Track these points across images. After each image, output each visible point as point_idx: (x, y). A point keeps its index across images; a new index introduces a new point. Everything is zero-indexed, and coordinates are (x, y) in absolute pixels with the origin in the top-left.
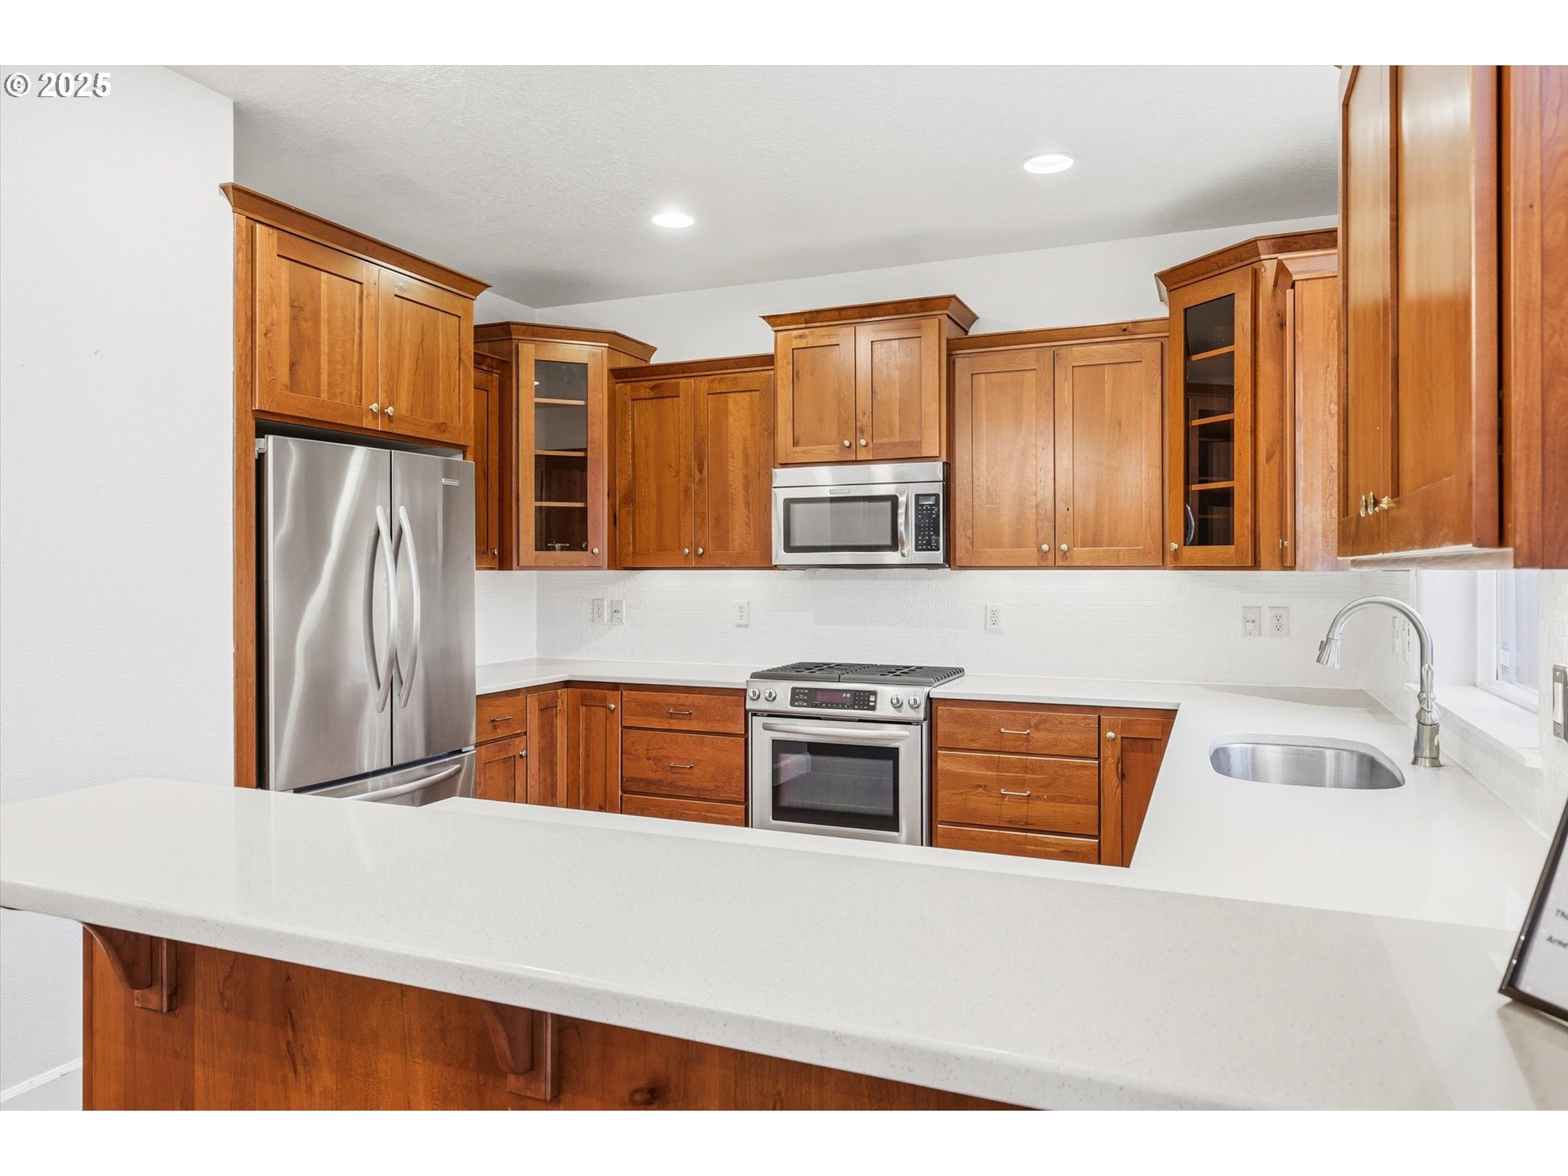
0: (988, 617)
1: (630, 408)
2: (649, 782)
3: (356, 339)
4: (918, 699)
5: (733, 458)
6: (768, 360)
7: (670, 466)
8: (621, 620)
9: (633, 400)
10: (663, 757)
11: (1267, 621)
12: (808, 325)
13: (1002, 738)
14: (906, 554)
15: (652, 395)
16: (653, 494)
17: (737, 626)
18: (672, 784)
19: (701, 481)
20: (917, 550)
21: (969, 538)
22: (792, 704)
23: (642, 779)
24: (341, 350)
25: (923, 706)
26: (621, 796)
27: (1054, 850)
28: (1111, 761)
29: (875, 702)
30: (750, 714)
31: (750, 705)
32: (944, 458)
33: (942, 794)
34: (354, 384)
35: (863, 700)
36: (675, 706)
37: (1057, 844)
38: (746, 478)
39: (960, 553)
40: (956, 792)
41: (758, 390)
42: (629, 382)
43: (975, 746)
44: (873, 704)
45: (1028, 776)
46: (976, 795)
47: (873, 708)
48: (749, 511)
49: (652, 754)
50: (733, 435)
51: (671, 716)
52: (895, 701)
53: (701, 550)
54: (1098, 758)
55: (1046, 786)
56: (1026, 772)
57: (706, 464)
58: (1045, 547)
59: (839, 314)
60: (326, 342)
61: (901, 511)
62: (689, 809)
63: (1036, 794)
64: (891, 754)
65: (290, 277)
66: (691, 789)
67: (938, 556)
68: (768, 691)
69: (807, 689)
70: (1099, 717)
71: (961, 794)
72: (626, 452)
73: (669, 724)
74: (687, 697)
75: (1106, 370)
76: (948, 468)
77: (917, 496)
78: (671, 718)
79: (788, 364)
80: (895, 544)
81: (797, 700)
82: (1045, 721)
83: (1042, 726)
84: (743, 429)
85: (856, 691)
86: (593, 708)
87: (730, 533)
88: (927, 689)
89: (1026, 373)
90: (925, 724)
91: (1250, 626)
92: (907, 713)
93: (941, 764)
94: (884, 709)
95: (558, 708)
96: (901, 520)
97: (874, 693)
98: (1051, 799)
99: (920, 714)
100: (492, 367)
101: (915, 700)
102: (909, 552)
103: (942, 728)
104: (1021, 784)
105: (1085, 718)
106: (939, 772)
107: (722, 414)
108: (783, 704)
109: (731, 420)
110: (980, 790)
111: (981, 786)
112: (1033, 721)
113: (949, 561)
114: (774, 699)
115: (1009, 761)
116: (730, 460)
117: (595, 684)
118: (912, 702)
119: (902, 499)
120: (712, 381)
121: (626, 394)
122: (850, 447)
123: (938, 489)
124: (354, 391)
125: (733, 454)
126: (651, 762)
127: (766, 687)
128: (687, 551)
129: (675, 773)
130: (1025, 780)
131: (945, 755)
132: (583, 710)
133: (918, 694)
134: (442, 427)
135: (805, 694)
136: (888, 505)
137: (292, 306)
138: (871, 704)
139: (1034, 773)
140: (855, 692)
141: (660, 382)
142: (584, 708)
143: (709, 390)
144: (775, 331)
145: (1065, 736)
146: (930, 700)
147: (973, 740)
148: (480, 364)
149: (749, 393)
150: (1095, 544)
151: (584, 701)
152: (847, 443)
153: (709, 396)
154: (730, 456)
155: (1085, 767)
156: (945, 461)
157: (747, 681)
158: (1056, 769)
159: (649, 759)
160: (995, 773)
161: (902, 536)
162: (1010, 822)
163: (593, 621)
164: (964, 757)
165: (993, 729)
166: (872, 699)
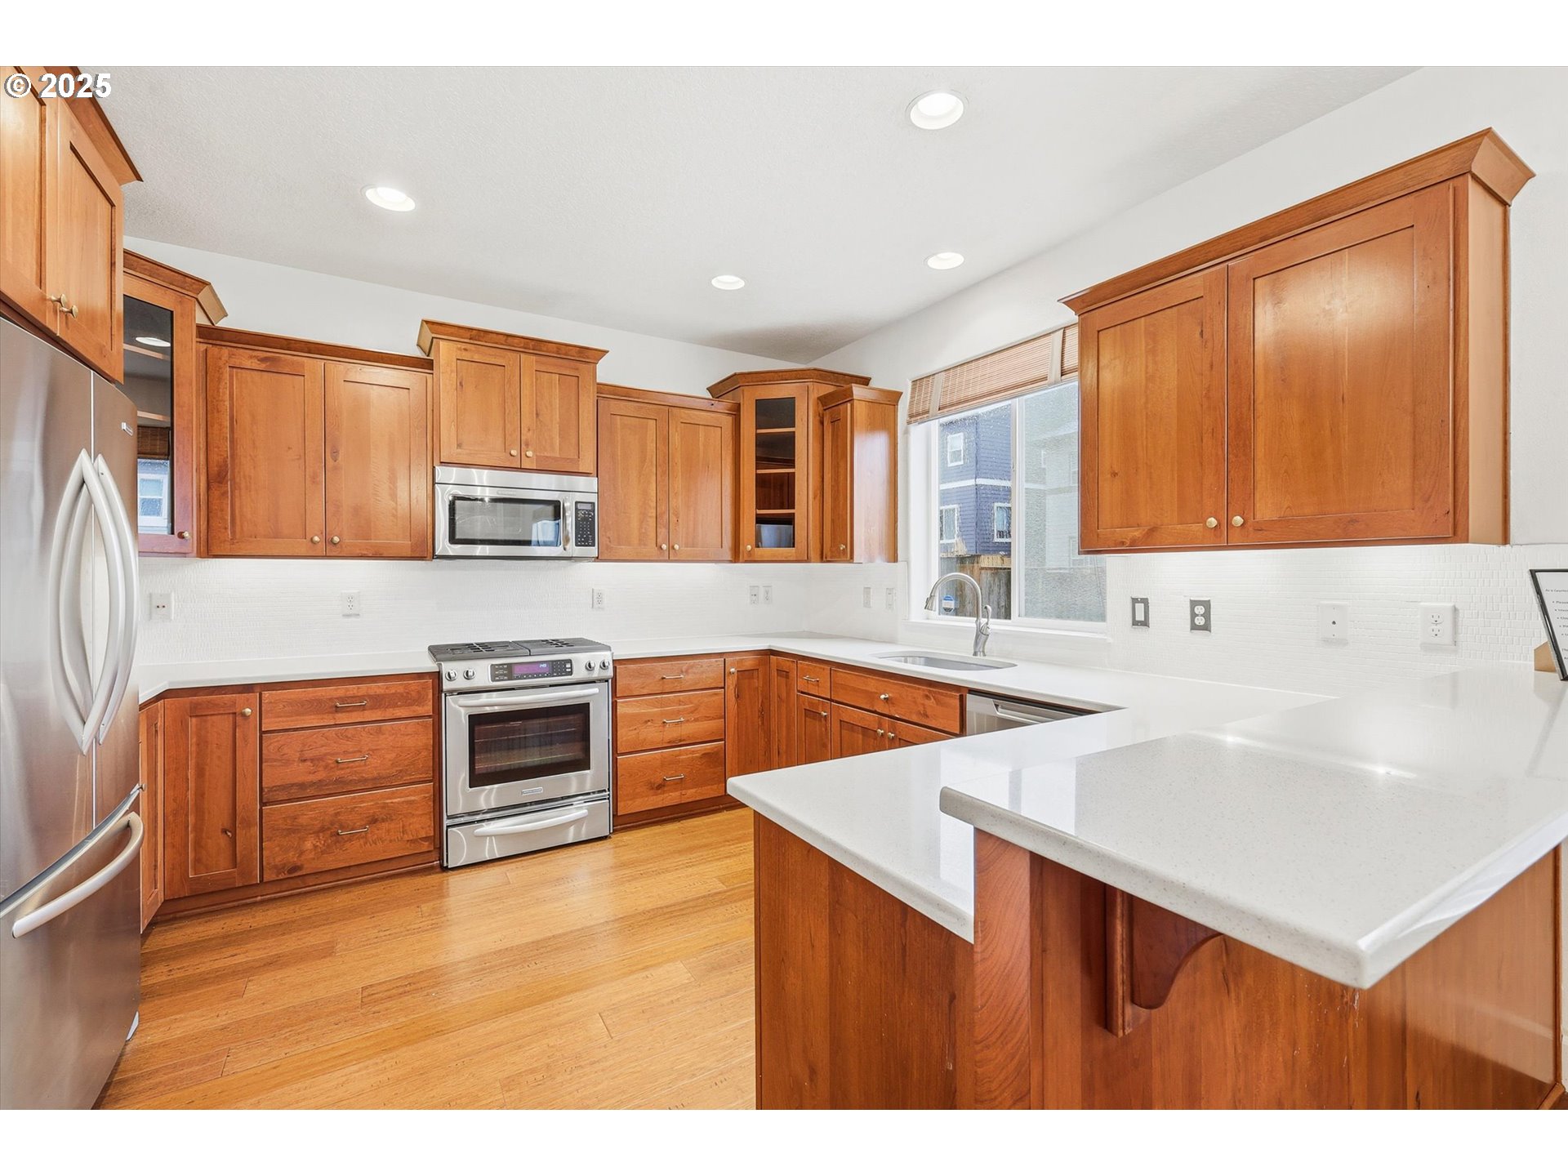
0: (595, 598)
1: (228, 376)
2: (302, 786)
4: (606, 661)
5: (376, 449)
6: (421, 363)
9: (233, 367)
10: (326, 754)
11: (762, 595)
12: (472, 341)
13: (665, 683)
14: (565, 549)
15: (263, 366)
17: (344, 615)
18: (340, 781)
19: (336, 468)
20: (577, 545)
23: (293, 785)
25: (610, 666)
26: (262, 808)
27: (699, 754)
28: (732, 687)
29: (571, 668)
31: (447, 686)
33: (621, 732)
35: (561, 668)
36: (342, 700)
37: (701, 750)
39: (602, 549)
40: (631, 728)
41: (408, 389)
42: (224, 346)
43: (645, 691)
44: (570, 670)
45: (682, 707)
46: (645, 728)
47: (571, 673)
48: (396, 503)
49: (308, 754)
51: (337, 709)
52: (587, 665)
53: (336, 539)
54: (724, 688)
55: (692, 712)
56: (680, 705)
57: (341, 451)
58: (663, 547)
59: (506, 339)
61: (566, 513)
62: (363, 802)
63: (687, 719)
64: (584, 709)
66: (366, 780)
67: (593, 551)
69: (505, 664)
70: (725, 660)
71: (635, 729)
72: (220, 424)
74: (358, 688)
77: (577, 503)
78: (336, 712)
81: (497, 676)
82: (692, 667)
83: (690, 671)
85: (553, 661)
86: (209, 718)
87: (373, 523)
89: (649, 420)
90: (610, 681)
91: (754, 598)
92: (597, 674)
93: (620, 710)
94: (579, 673)
96: (566, 521)
97: (570, 661)
98: (696, 720)
99: (608, 673)
101: (603, 663)
102: (568, 547)
103: (623, 682)
104: (677, 714)
105: (716, 661)
106: (620, 716)
107: (362, 404)
109: (373, 413)
110: (649, 723)
111: (650, 721)
112: (684, 668)
115: (669, 698)
116: (373, 450)
117: (211, 689)
118: (601, 664)
119: (564, 504)
121: (221, 359)
122: (516, 456)
123: (594, 498)
125: (376, 445)
126: (309, 763)
128: (315, 538)
129: (342, 769)
130: (679, 710)
131: (623, 702)
132: (193, 722)
135: (501, 670)
136: (551, 508)
138: (568, 670)
139: (685, 704)
140: (552, 663)
141: (277, 355)
142: (194, 720)
143: (345, 376)
145: (704, 676)
146: (615, 661)
147: (643, 688)
151: (195, 712)
152: (513, 452)
153: (344, 382)
154: (371, 447)
155: (716, 694)
158: (699, 699)
159: (304, 761)
160: (660, 709)
161: (567, 534)
162: (670, 742)
164: (637, 701)
165: (658, 677)
166: (568, 666)
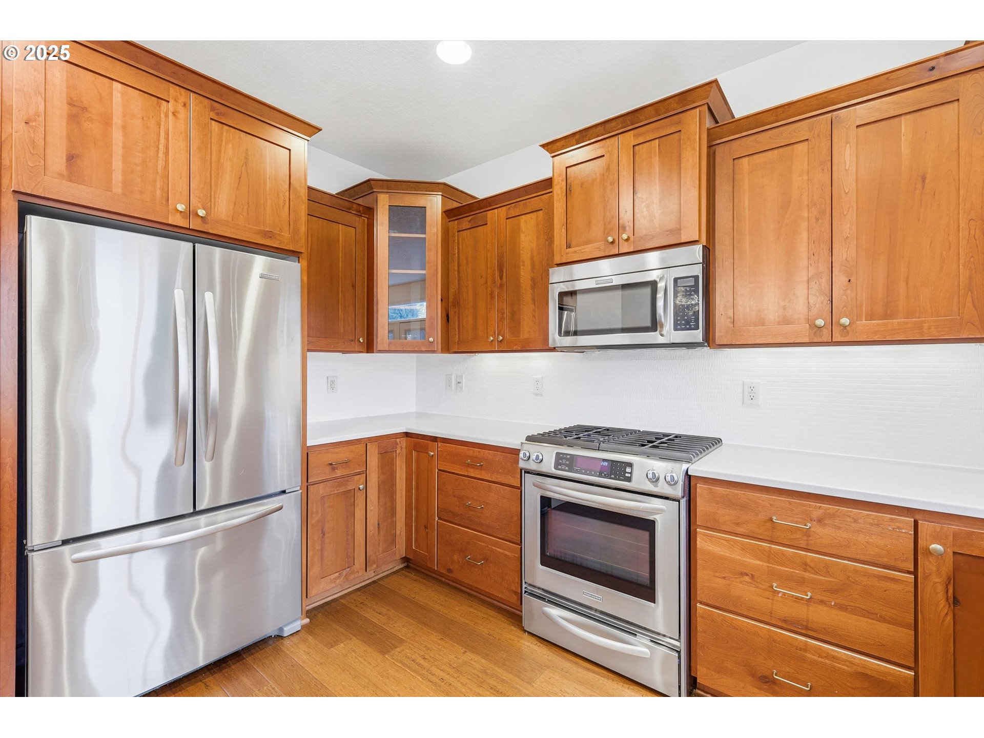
0: (746, 393)
1: (456, 238)
3: (161, 147)
4: (674, 474)
5: (524, 266)
6: (547, 183)
7: (482, 277)
8: (461, 388)
9: (458, 231)
10: (463, 496)
12: (578, 145)
13: (774, 528)
14: (665, 335)
15: (470, 225)
16: (471, 298)
17: (533, 394)
19: (501, 286)
20: (676, 329)
21: (730, 318)
22: (556, 468)
24: (140, 155)
25: (681, 483)
26: (437, 521)
27: (845, 668)
28: (935, 578)
29: (631, 473)
30: (523, 471)
31: (522, 464)
32: (704, 241)
33: (701, 575)
34: (158, 186)
36: (471, 457)
37: (851, 663)
38: (533, 280)
39: (720, 333)
40: (717, 574)
41: (542, 210)
42: (455, 219)
43: (741, 530)
44: (629, 475)
45: (808, 575)
46: (741, 582)
47: (629, 480)
48: (535, 305)
49: (457, 493)
50: (523, 248)
51: (469, 465)
52: (650, 476)
53: (501, 338)
54: (915, 573)
55: (833, 591)
56: (805, 570)
57: (505, 271)
58: (820, 322)
60: (120, 144)
61: (660, 295)
63: (818, 597)
64: (648, 526)
65: (67, 77)
67: (697, 335)
68: (536, 454)
69: (568, 455)
70: (916, 523)
71: (724, 578)
72: (454, 269)
73: (467, 471)
74: (479, 452)
75: (903, 123)
76: (708, 251)
77: (676, 280)
78: (468, 467)
79: (562, 181)
80: (654, 325)
81: (561, 464)
82: (833, 516)
84: (531, 242)
86: (421, 453)
87: (521, 323)
88: (685, 466)
89: (796, 146)
90: (683, 502)
92: (662, 488)
93: (701, 543)
94: (639, 482)
95: (397, 452)
96: (660, 303)
97: (630, 465)
98: (841, 608)
99: (678, 491)
100: (360, 212)
101: (672, 477)
102: (669, 333)
103: (702, 506)
104: (801, 583)
105: (894, 520)
106: (698, 550)
107: (516, 232)
108: (549, 466)
109: (522, 236)
110: (747, 578)
111: (747, 575)
112: (816, 514)
113: (709, 340)
114: (541, 461)
115: (783, 554)
116: (522, 267)
117: (423, 436)
118: (668, 479)
119: (661, 285)
120: (510, 208)
121: (454, 228)
122: (613, 243)
123: (698, 271)
124: (158, 193)
125: (523, 262)
126: (456, 499)
127: (535, 450)
128: (492, 338)
129: (471, 511)
130: (804, 578)
131: (704, 535)
133: (676, 470)
134: (269, 235)
135: (567, 459)
136: (648, 291)
137: (71, 103)
138: (627, 475)
139: (816, 573)
140: (613, 462)
141: (475, 215)
142: (416, 453)
143: (507, 214)
144: (553, 157)
145: (861, 538)
146: (688, 477)
147: (738, 524)
148: (350, 209)
149: (535, 213)
150: (886, 316)
151: (416, 449)
152: (610, 239)
153: (507, 220)
154: (521, 264)
156: (705, 244)
157: (522, 443)
158: (850, 574)
159: (454, 496)
160: (765, 564)
161: (660, 317)
162: (785, 621)
163: (446, 388)
164: (727, 540)
165: (763, 516)
166: (628, 470)
